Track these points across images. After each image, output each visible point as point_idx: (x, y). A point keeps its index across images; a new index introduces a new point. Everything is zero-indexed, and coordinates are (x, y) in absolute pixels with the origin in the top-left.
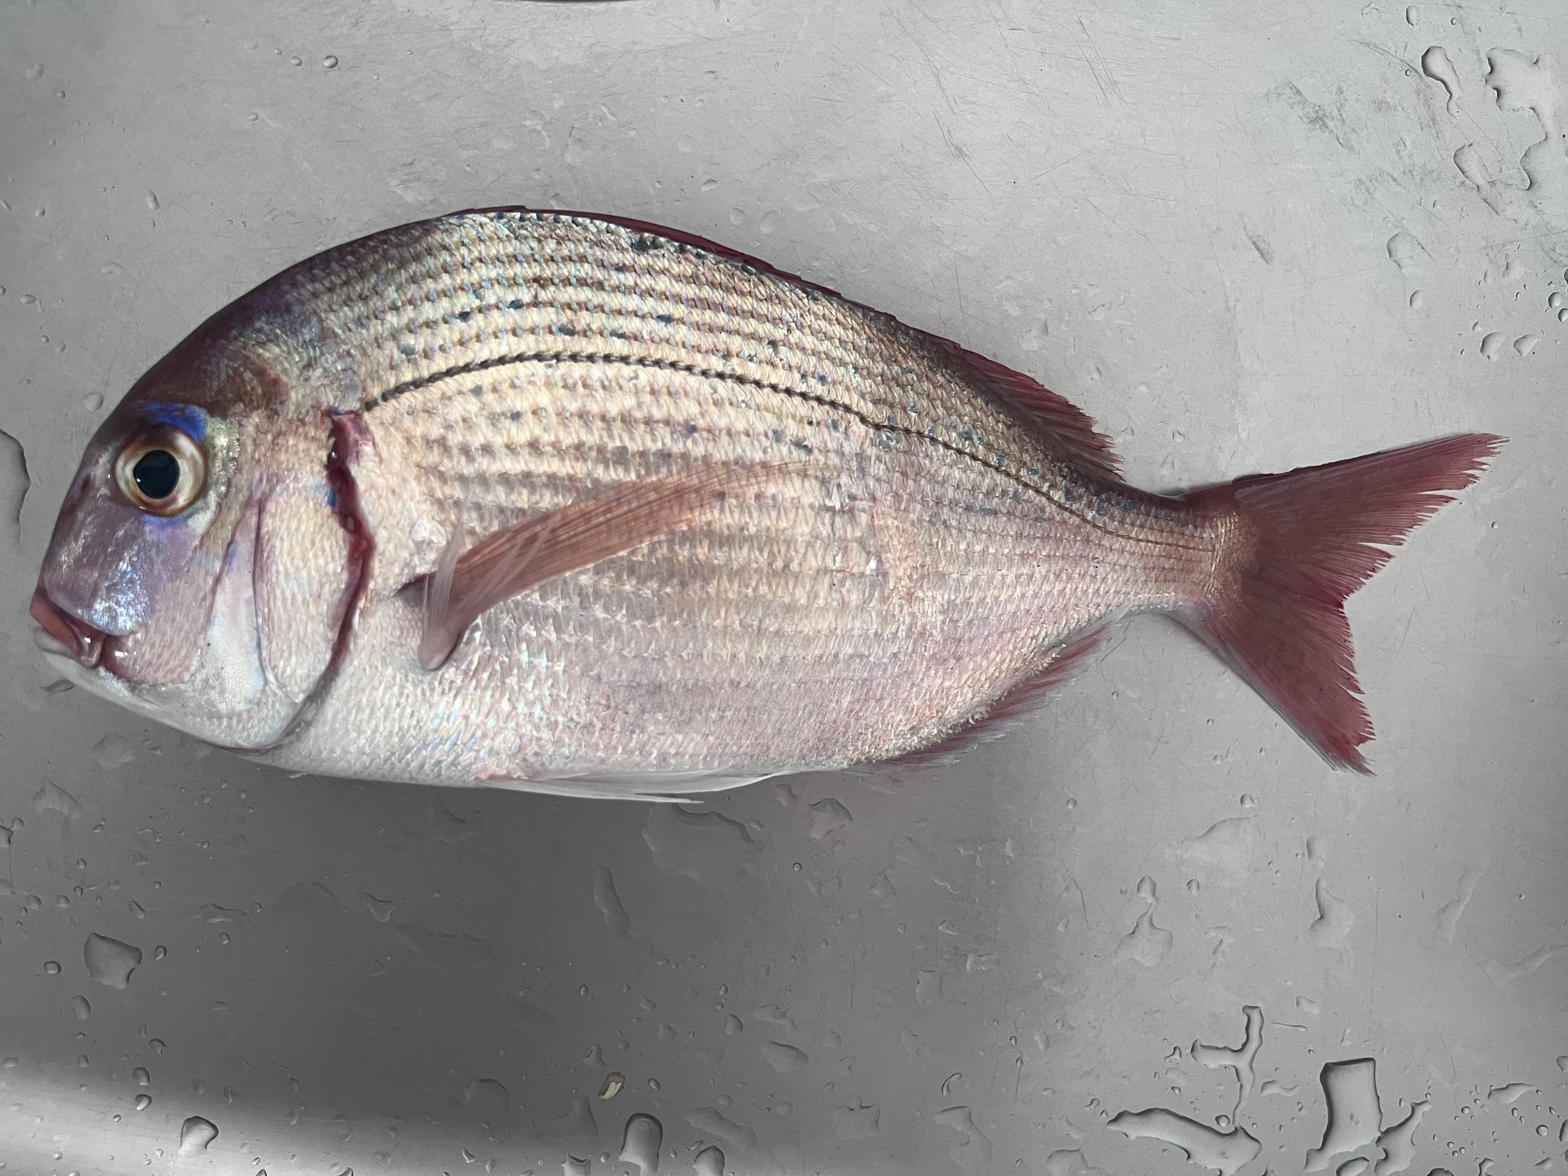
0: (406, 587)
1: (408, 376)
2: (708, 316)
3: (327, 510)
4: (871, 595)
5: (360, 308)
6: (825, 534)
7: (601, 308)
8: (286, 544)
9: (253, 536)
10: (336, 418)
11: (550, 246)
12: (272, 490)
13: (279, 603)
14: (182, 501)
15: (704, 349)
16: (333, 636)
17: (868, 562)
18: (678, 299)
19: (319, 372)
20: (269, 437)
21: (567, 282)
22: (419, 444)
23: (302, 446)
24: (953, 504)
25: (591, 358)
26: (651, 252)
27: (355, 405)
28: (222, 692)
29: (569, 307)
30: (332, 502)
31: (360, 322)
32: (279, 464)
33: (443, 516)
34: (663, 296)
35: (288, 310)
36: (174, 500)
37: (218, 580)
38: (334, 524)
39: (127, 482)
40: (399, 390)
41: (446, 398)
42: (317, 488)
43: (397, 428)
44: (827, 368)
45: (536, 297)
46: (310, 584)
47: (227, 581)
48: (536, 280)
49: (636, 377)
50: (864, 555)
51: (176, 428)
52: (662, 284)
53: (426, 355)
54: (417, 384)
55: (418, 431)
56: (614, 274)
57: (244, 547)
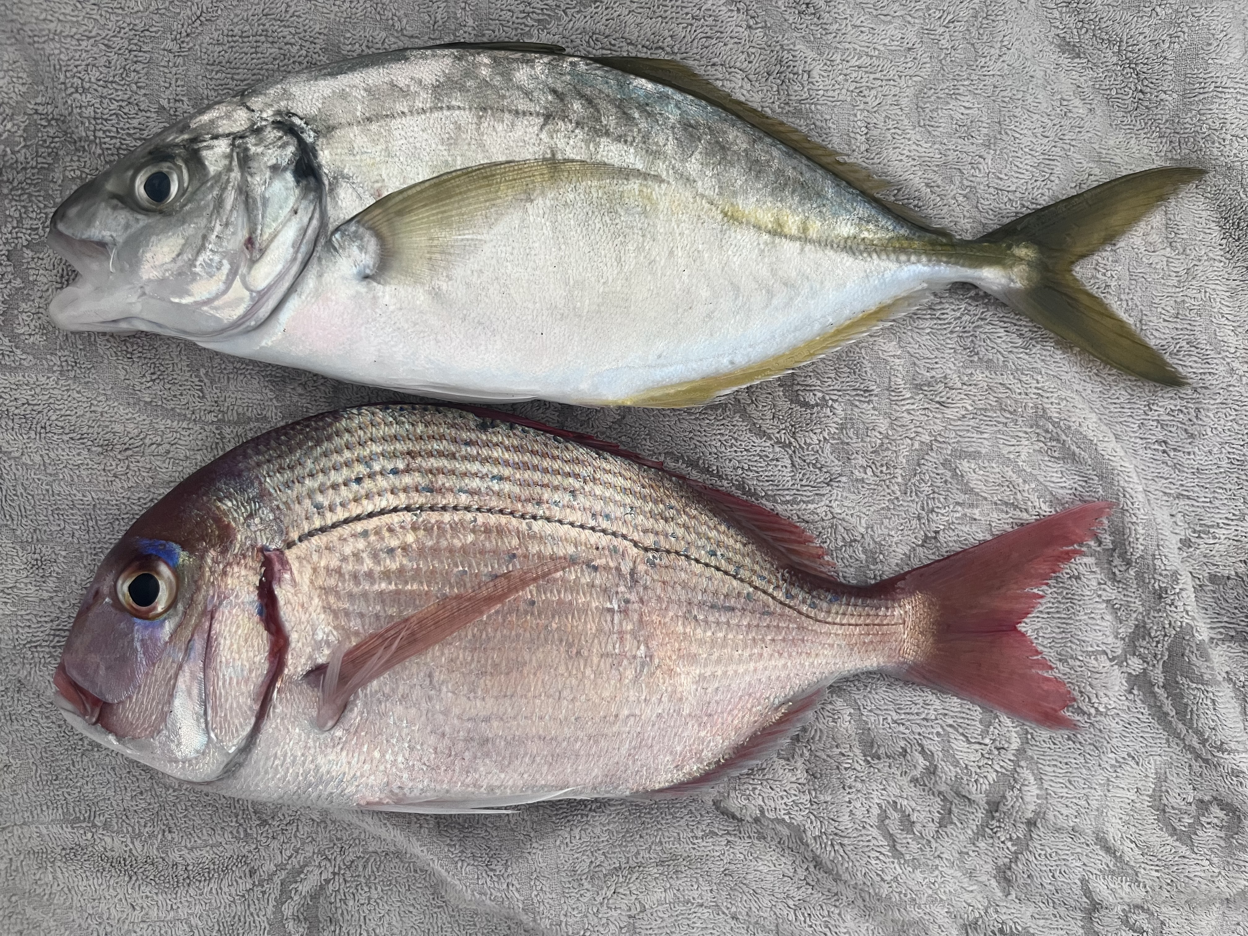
0: (309, 673)
1: (317, 523)
2: (527, 475)
3: (257, 618)
4: (642, 671)
5: (288, 474)
6: (607, 629)
7: (453, 472)
8: (228, 642)
9: (206, 636)
10: (267, 553)
11: (420, 429)
12: (220, 603)
13: (220, 684)
14: (160, 609)
15: (523, 498)
16: (256, 707)
17: (638, 648)
18: (507, 463)
19: (257, 520)
20: (221, 566)
21: (430, 454)
22: (323, 572)
23: (243, 572)
24: (701, 604)
25: (444, 508)
26: (490, 430)
27: (280, 545)
28: (179, 744)
29: (431, 472)
30: (260, 613)
31: (287, 485)
32: (226, 585)
33: (336, 623)
34: (496, 462)
35: (240, 475)
36: (155, 608)
37: (180, 667)
38: (261, 628)
39: (124, 595)
40: (311, 534)
41: (343, 539)
42: (251, 603)
43: (308, 562)
44: (611, 509)
45: (408, 465)
46: (242, 670)
47: (186, 668)
48: (409, 453)
49: (475, 520)
50: (636, 643)
51: (159, 558)
52: (497, 453)
53: (331, 509)
54: (323, 530)
55: (323, 563)
56: (463, 448)
57: (199, 645)
